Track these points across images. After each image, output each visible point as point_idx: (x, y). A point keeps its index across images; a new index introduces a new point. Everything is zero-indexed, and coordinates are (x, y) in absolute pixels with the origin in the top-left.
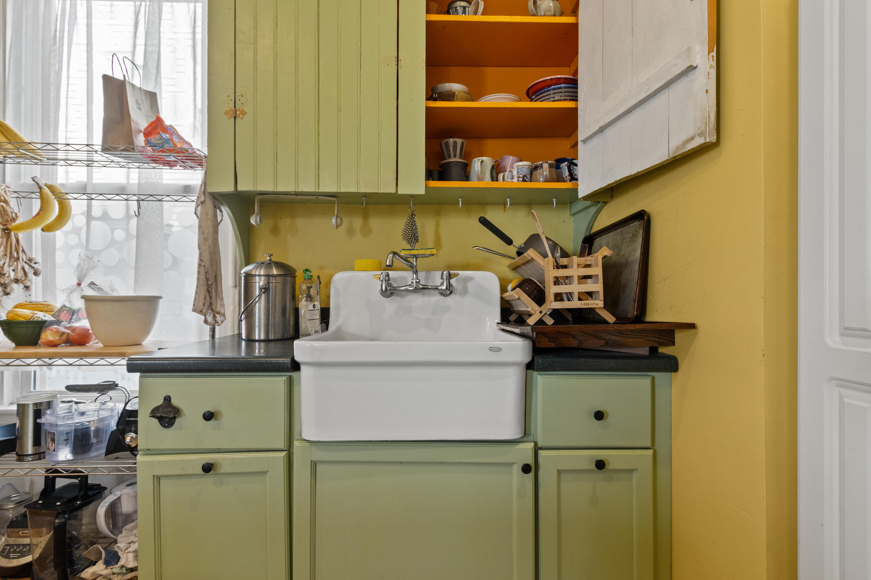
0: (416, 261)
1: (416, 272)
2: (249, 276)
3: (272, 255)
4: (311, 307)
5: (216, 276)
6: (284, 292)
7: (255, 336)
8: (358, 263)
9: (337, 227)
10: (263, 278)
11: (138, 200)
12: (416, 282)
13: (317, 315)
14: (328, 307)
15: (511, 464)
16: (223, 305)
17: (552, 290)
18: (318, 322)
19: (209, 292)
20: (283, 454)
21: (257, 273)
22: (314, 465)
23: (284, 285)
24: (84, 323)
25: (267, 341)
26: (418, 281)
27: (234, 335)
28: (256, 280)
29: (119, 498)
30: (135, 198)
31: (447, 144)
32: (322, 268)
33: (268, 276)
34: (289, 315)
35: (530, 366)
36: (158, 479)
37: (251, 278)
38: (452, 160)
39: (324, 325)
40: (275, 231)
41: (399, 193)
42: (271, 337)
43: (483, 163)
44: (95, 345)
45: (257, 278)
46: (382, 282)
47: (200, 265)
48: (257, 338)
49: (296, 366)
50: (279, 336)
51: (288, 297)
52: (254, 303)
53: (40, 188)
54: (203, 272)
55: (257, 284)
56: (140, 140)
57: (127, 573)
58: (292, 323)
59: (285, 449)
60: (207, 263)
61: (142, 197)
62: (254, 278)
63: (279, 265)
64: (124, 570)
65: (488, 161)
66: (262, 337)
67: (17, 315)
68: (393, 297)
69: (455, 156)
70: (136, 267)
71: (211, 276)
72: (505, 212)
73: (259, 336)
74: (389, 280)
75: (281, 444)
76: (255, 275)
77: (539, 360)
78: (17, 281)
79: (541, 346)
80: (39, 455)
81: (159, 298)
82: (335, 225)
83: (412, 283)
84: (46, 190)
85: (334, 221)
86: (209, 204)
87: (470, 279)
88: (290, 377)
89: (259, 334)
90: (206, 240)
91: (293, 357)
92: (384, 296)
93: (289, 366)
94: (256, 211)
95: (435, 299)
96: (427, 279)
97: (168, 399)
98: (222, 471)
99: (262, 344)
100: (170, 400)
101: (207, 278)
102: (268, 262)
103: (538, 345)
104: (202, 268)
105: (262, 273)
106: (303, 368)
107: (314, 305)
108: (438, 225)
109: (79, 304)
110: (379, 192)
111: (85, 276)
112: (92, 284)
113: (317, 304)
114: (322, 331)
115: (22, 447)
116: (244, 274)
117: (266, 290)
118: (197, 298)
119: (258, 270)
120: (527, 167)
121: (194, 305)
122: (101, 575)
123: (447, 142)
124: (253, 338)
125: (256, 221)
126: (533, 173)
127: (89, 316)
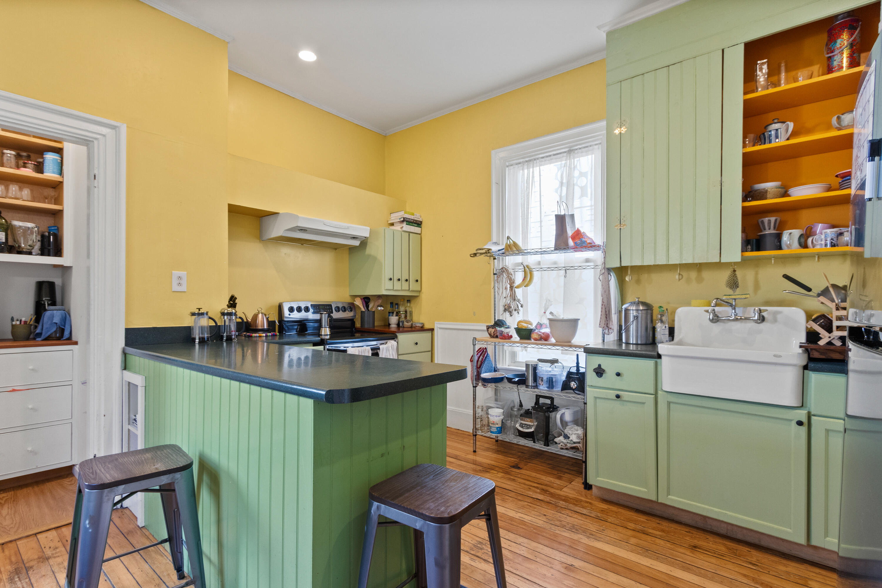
0: (735, 302)
1: (735, 309)
2: (626, 310)
3: (639, 298)
4: (664, 328)
5: (609, 310)
6: (646, 318)
7: (630, 341)
8: (693, 302)
9: (679, 280)
10: (634, 311)
11: (566, 270)
12: (734, 315)
13: (667, 332)
14: (673, 326)
15: (791, 420)
16: (612, 324)
17: (835, 323)
18: (668, 336)
19: (606, 318)
20: (653, 396)
21: (631, 309)
22: (669, 403)
23: (647, 314)
24: (547, 330)
25: (637, 344)
26: (736, 314)
27: (614, 340)
28: (630, 312)
29: (564, 413)
30: (564, 269)
31: (763, 222)
32: (668, 303)
33: (637, 310)
34: (650, 331)
35: (805, 368)
36: (596, 398)
37: (628, 311)
38: (767, 232)
39: (671, 337)
40: (638, 281)
41: (722, 261)
42: (639, 342)
43: (791, 234)
44: (553, 340)
45: (631, 311)
46: (710, 314)
47: (602, 305)
48: (631, 343)
49: (659, 356)
50: (644, 342)
51: (649, 322)
52: (629, 325)
53: (524, 267)
54: (604, 308)
55: (632, 314)
56: (571, 243)
57: (573, 444)
58: (651, 335)
59: (654, 394)
60: (606, 303)
61: (568, 268)
62: (629, 311)
63: (644, 304)
64: (572, 442)
65: (796, 233)
66: (634, 342)
67: (523, 326)
68: (718, 323)
69: (769, 229)
70: (563, 303)
71: (607, 310)
72: (818, 262)
73: (633, 341)
74: (715, 312)
75: (652, 391)
76: (630, 310)
77: (811, 365)
78: (515, 310)
79: (813, 357)
80: (536, 387)
81: (579, 319)
82: (678, 279)
83: (732, 315)
84: (526, 268)
85: (677, 277)
86: (606, 273)
87: (780, 312)
88: (656, 361)
89: (632, 340)
90: (605, 292)
91: (658, 352)
92: (712, 322)
93: (656, 356)
94: (629, 273)
95: (750, 325)
96: (744, 312)
97: (600, 365)
98: (624, 399)
99: (634, 346)
100: (601, 366)
101: (606, 311)
102: (637, 302)
103: (811, 356)
104: (604, 306)
105: (634, 309)
106: (663, 357)
107: (665, 326)
108: (757, 274)
109: (547, 322)
110: (708, 262)
111: (548, 308)
112: (551, 313)
113: (667, 325)
114: (670, 341)
115: (528, 382)
116: (624, 309)
117: (636, 318)
118: (602, 321)
119: (632, 307)
120: (834, 232)
121: (600, 324)
122: (563, 442)
123: (762, 221)
124: (629, 342)
125: (629, 278)
126: (839, 237)
127: (551, 327)
